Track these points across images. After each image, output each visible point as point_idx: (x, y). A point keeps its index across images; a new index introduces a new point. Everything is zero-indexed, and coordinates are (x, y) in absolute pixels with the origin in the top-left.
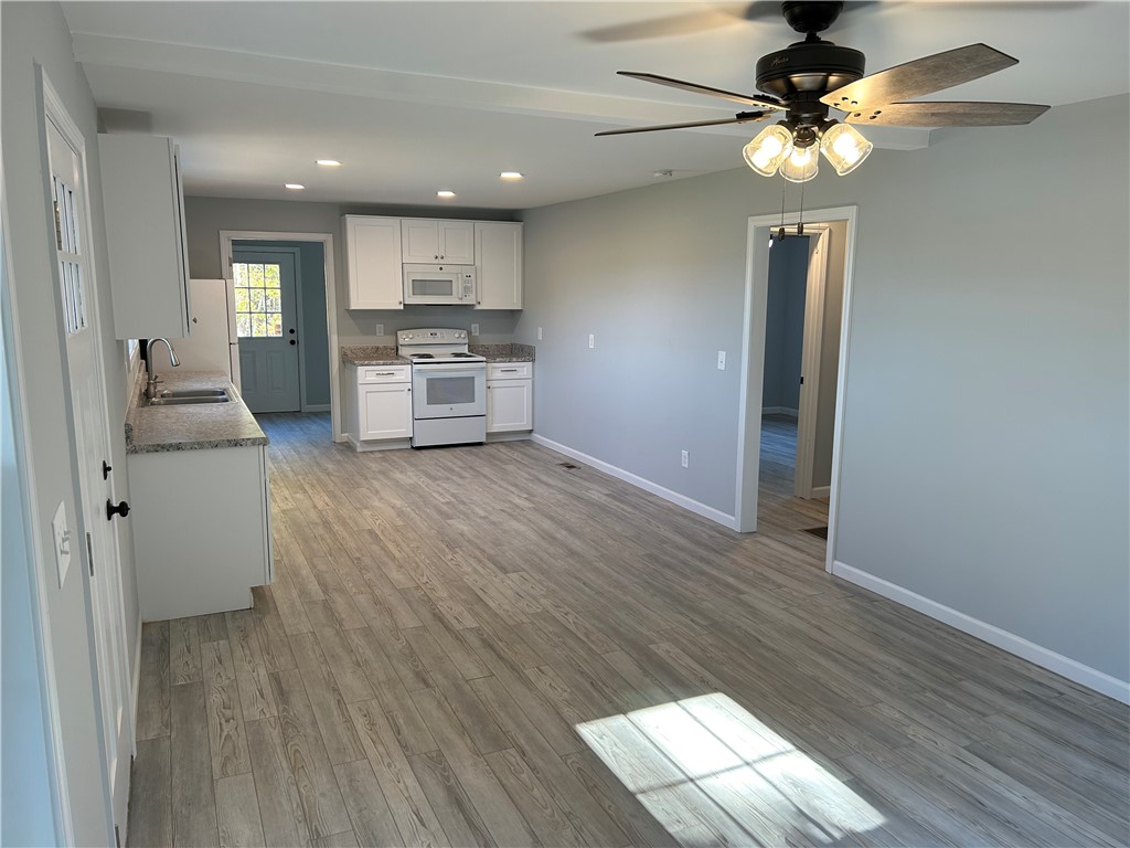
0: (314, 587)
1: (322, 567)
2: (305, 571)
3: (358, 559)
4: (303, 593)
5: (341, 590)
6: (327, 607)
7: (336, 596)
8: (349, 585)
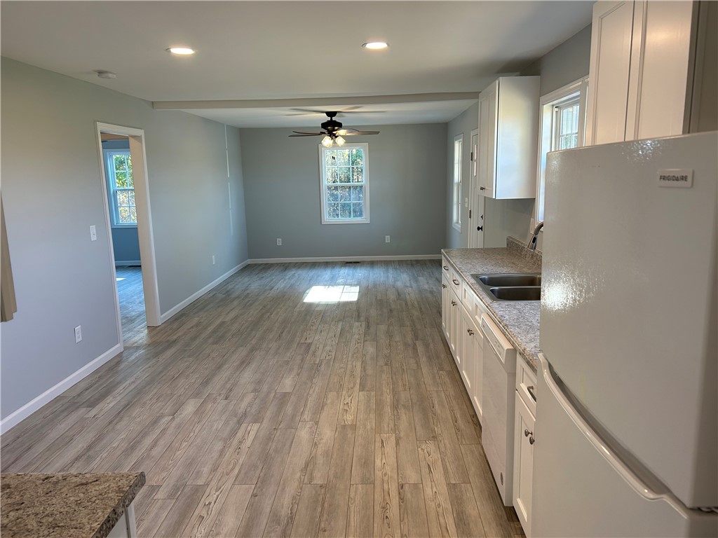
0: (420, 349)
1: (412, 361)
2: (423, 359)
3: (386, 364)
4: (427, 346)
5: (406, 345)
6: (416, 337)
7: (410, 342)
8: (401, 347)
